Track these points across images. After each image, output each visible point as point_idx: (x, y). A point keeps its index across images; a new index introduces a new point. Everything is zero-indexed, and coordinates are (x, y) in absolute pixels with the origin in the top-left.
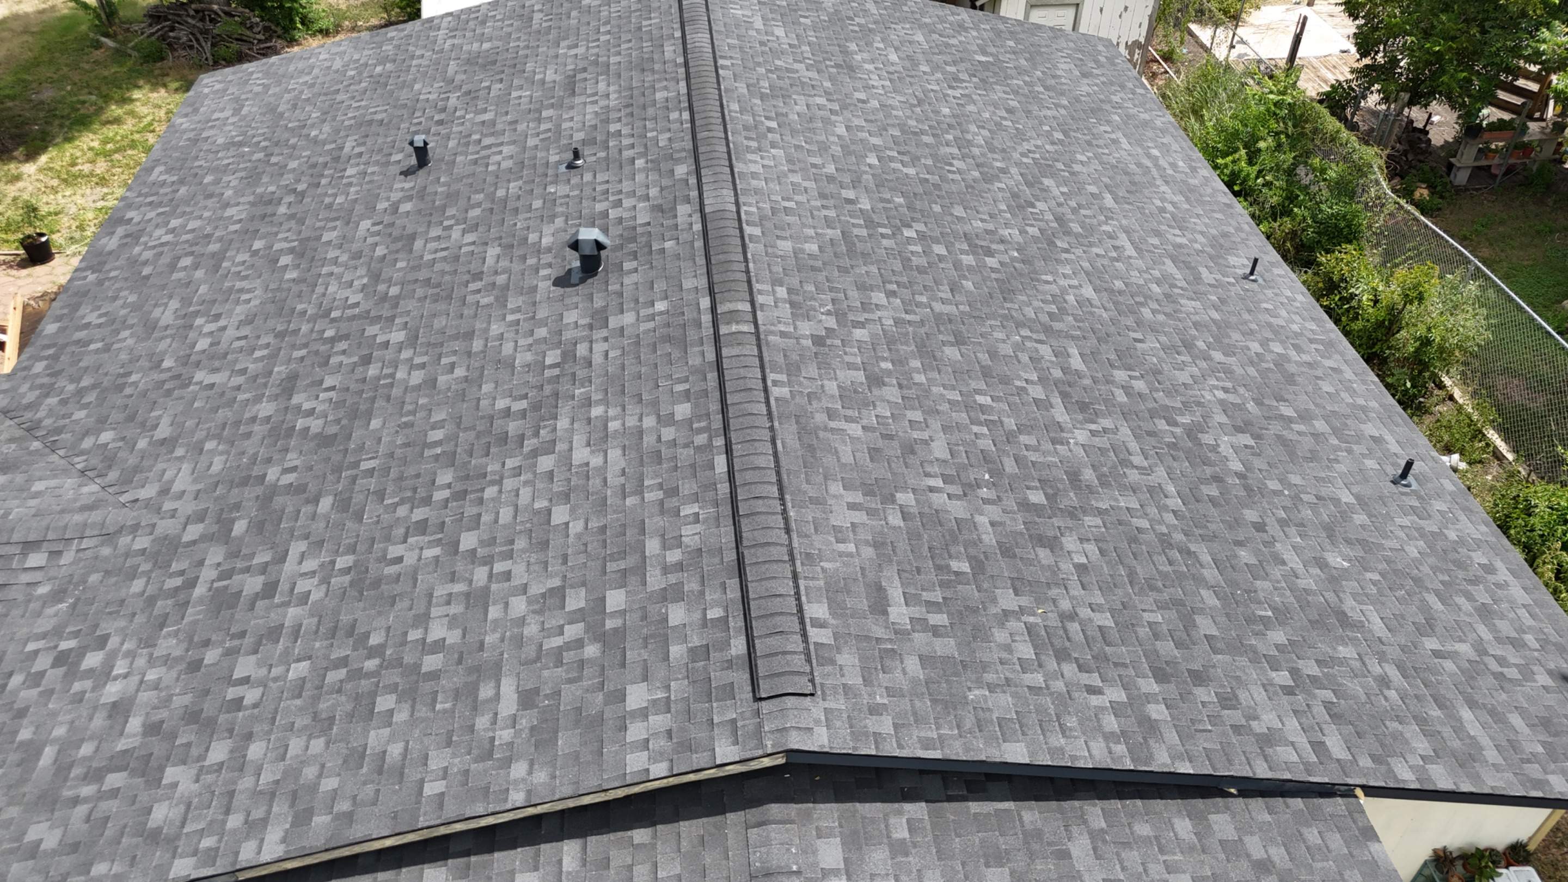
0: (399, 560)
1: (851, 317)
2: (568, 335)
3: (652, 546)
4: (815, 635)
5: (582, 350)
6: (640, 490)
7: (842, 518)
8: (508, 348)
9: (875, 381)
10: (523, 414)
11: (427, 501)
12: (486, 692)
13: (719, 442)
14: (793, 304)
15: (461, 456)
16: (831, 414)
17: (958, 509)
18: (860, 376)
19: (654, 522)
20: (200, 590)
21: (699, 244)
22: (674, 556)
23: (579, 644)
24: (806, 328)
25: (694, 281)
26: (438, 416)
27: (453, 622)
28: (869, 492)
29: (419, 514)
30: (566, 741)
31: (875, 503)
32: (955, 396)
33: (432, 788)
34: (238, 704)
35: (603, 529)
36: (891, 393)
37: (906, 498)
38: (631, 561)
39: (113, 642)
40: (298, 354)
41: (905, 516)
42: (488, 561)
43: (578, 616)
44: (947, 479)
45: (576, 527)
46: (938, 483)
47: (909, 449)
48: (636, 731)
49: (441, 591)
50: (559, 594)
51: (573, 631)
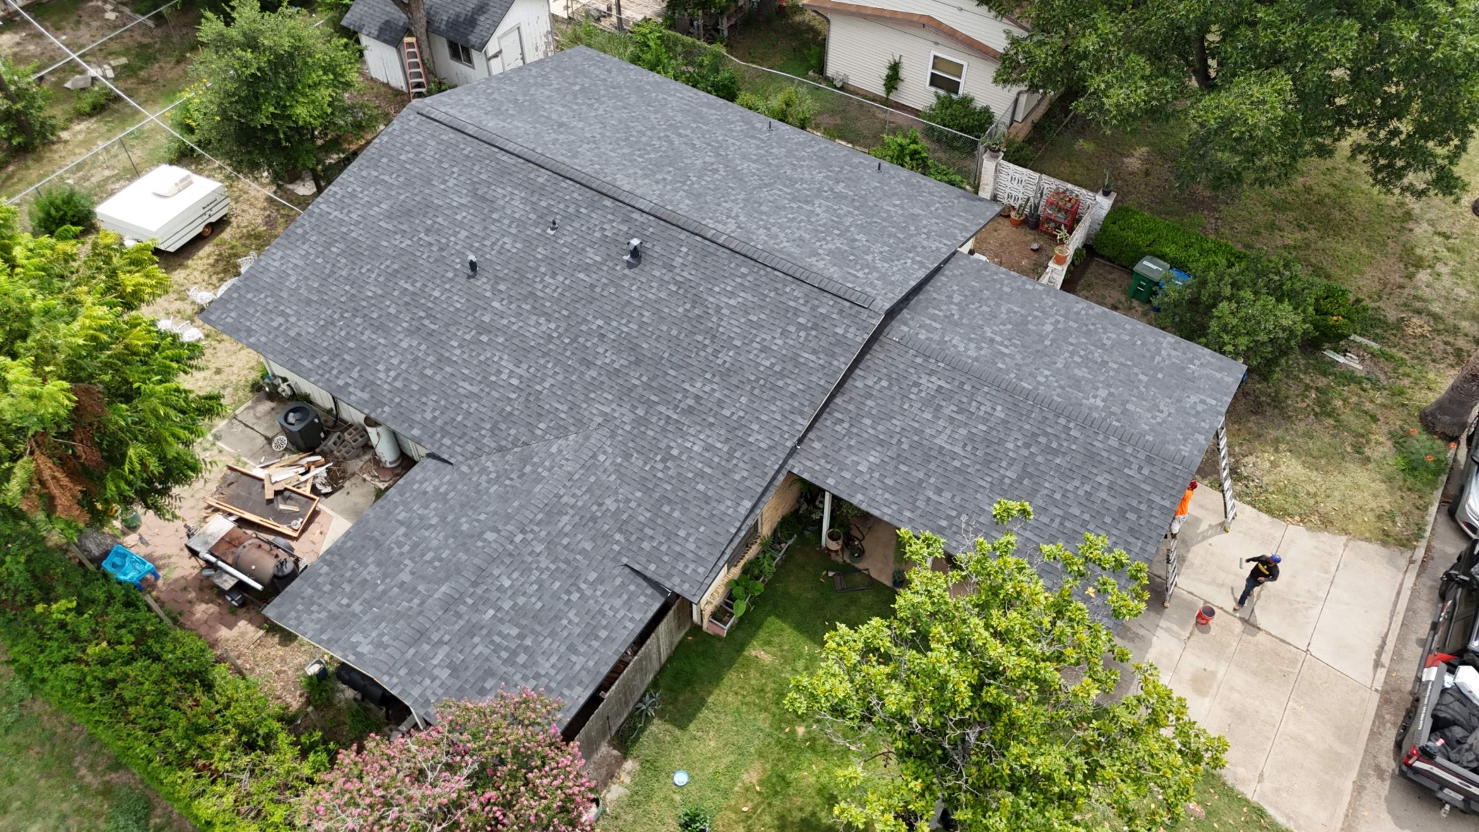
0: (725, 362)
1: (732, 215)
2: (666, 278)
3: (792, 304)
5: (678, 278)
6: (766, 296)
7: (820, 264)
8: (650, 296)
9: (767, 228)
10: (693, 307)
11: (705, 346)
12: (802, 360)
13: (769, 269)
15: (694, 330)
16: (776, 244)
18: (763, 230)
19: (782, 299)
20: (675, 416)
21: (662, 223)
22: (801, 301)
23: (808, 335)
24: (732, 226)
25: (683, 235)
26: (665, 328)
27: (767, 359)
28: (814, 256)
29: (710, 350)
30: (837, 350)
31: (819, 257)
32: (785, 219)
33: (822, 383)
34: (741, 418)
35: (772, 311)
36: (775, 229)
37: (821, 251)
38: (792, 311)
39: (672, 444)
40: (568, 353)
41: (827, 255)
42: (752, 341)
43: (798, 330)
44: (819, 241)
45: (763, 316)
46: (819, 243)
48: (850, 336)
49: (751, 356)
50: (784, 330)
51: (802, 334)
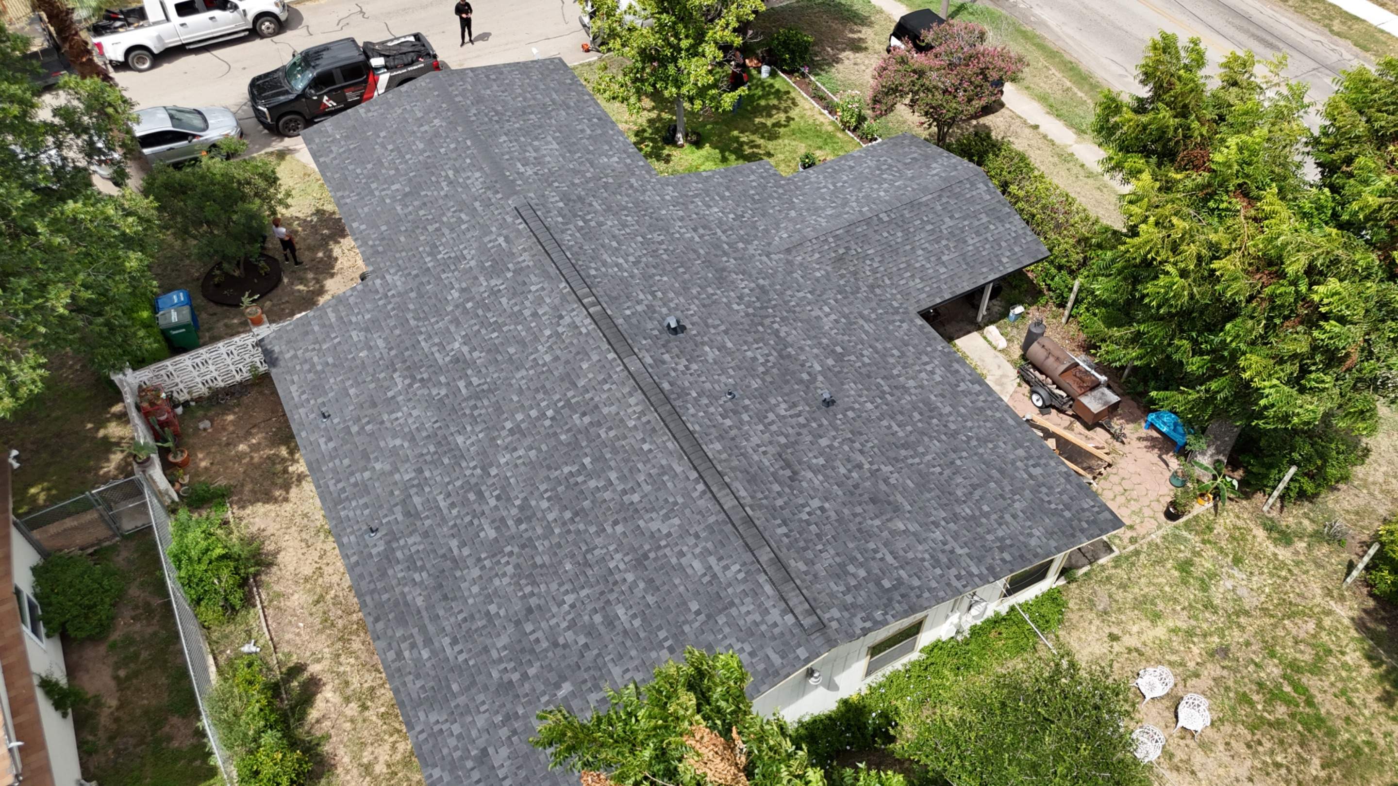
1: (554, 339)
3: (578, 235)
4: (520, 220)
7: (526, 256)
9: (535, 314)
10: (654, 275)
11: (665, 250)
13: (573, 261)
14: (577, 327)
15: (665, 263)
16: (543, 289)
17: (493, 282)
18: (540, 312)
19: (582, 241)
21: (630, 341)
22: (569, 232)
24: (567, 320)
25: (620, 321)
28: (521, 269)
31: (519, 266)
32: (505, 329)
35: (597, 240)
36: (527, 313)
37: (509, 275)
38: (582, 232)
41: (508, 269)
42: (628, 234)
44: (499, 291)
46: (501, 288)
47: (515, 294)
51: (588, 217)
